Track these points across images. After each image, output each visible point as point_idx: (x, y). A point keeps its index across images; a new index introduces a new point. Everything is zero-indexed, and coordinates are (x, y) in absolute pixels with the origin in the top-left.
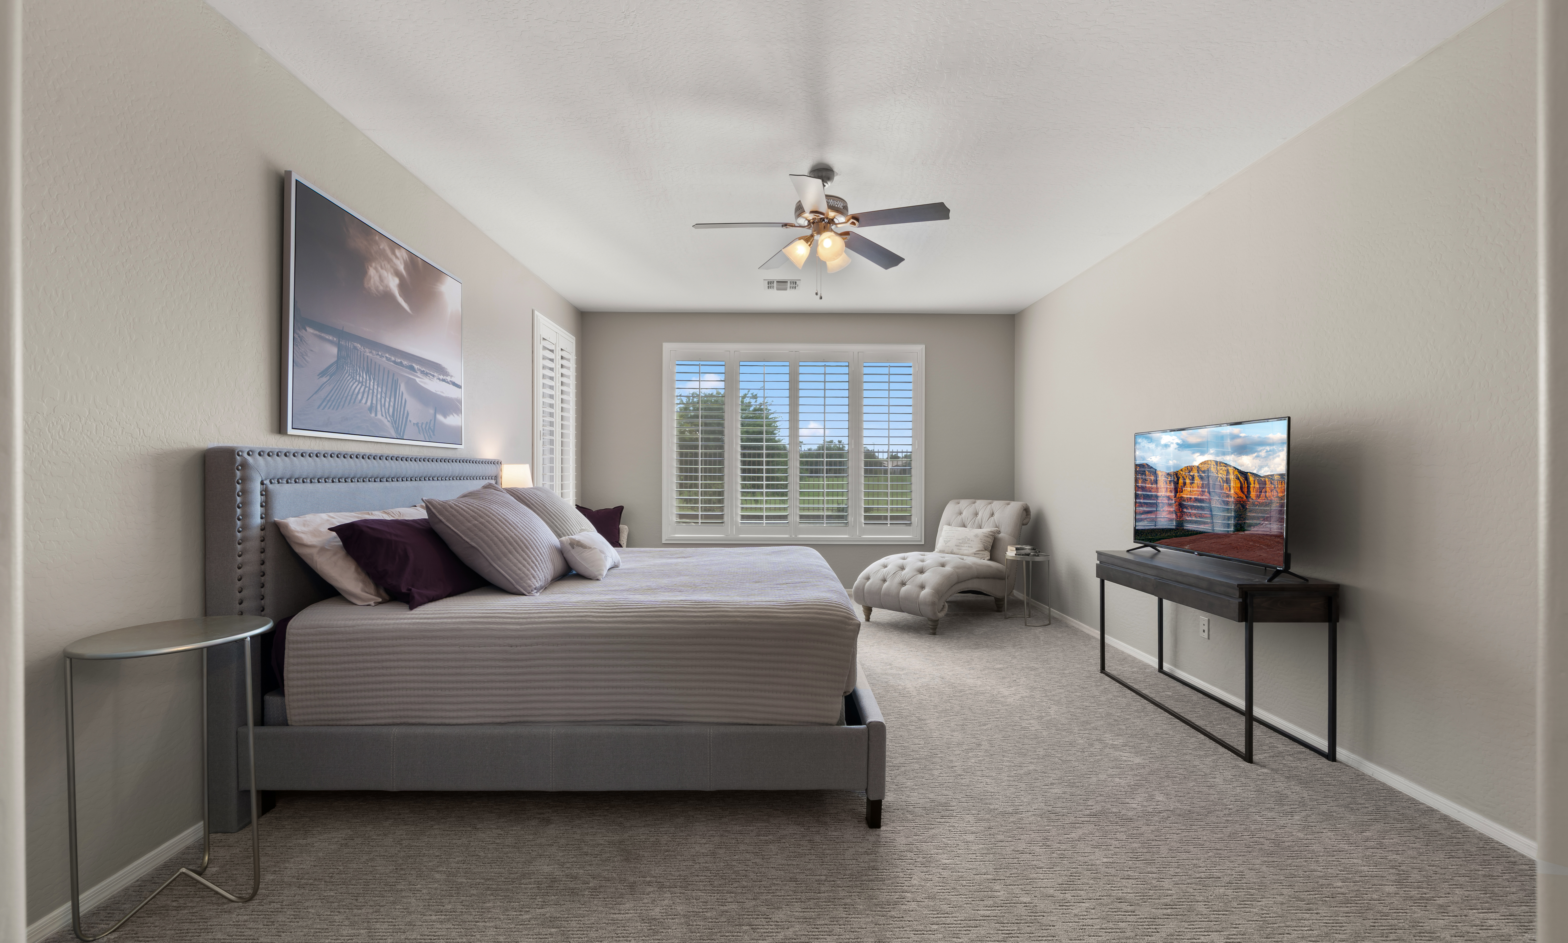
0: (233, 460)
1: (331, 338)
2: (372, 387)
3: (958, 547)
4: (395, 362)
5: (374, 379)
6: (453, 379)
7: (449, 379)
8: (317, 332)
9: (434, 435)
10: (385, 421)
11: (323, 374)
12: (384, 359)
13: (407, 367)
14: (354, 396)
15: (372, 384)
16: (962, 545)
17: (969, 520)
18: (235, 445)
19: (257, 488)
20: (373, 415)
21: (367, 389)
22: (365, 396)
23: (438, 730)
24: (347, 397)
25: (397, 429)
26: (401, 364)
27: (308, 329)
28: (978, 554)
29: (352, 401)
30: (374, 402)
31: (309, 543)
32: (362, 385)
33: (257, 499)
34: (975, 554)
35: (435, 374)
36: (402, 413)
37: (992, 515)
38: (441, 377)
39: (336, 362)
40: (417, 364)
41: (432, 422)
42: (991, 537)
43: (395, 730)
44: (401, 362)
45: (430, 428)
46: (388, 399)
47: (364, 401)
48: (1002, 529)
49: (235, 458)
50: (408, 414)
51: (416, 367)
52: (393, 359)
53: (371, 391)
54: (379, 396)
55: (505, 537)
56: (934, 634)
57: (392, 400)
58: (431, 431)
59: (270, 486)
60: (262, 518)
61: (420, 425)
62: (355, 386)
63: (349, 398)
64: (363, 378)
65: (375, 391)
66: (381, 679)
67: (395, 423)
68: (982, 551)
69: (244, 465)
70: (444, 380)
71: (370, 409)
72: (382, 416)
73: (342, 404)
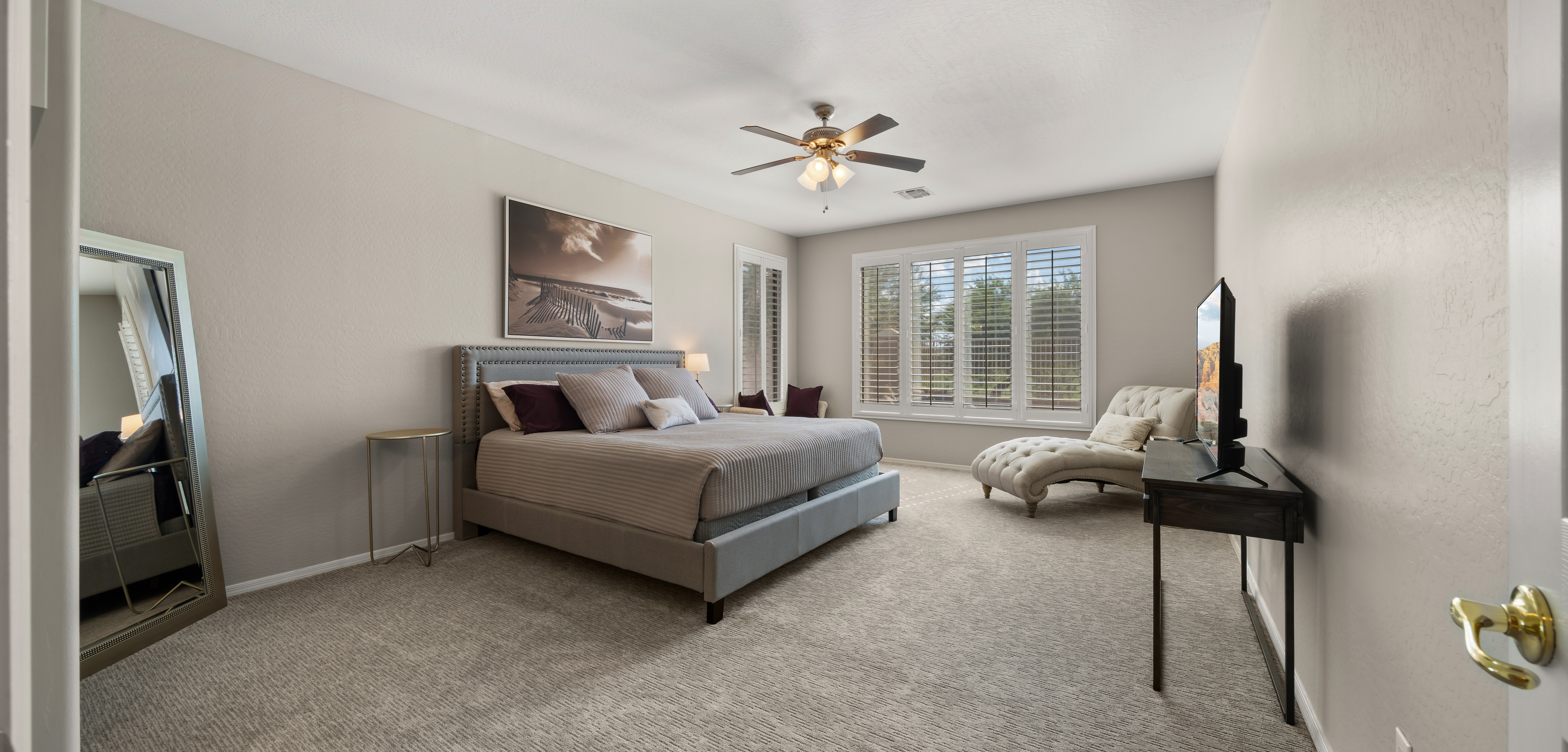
0: (460, 352)
1: (536, 283)
2: (568, 309)
3: (1108, 436)
4: (588, 292)
5: (570, 304)
6: (643, 299)
7: (639, 299)
8: (526, 281)
9: (624, 335)
10: (581, 328)
11: (530, 303)
12: (579, 291)
13: (598, 294)
14: (554, 315)
15: (569, 306)
16: (1112, 433)
17: (1133, 407)
18: (461, 344)
19: (474, 366)
20: (570, 325)
21: (565, 310)
22: (564, 314)
23: (521, 503)
24: (548, 316)
25: (591, 333)
26: (594, 293)
27: (518, 279)
28: (1126, 443)
29: (553, 317)
30: (571, 317)
31: (496, 396)
32: (561, 308)
33: (474, 371)
34: (1123, 443)
35: (626, 297)
36: (595, 323)
37: (1157, 402)
38: (631, 298)
39: (541, 296)
40: (607, 292)
41: (623, 328)
42: (1146, 426)
43: (507, 500)
44: (594, 292)
45: (620, 331)
46: (582, 315)
47: (562, 317)
48: (1163, 419)
49: (461, 351)
50: (600, 323)
51: (607, 294)
52: (587, 290)
53: (568, 311)
54: (575, 314)
55: (592, 397)
56: (1032, 517)
57: (586, 315)
58: (621, 333)
59: (483, 365)
60: (477, 382)
61: (611, 330)
62: (555, 308)
63: (550, 316)
64: (561, 303)
65: (572, 311)
66: (506, 471)
67: (589, 329)
68: (1131, 440)
69: (466, 354)
70: (635, 300)
71: (568, 322)
72: (578, 325)
73: (545, 319)
